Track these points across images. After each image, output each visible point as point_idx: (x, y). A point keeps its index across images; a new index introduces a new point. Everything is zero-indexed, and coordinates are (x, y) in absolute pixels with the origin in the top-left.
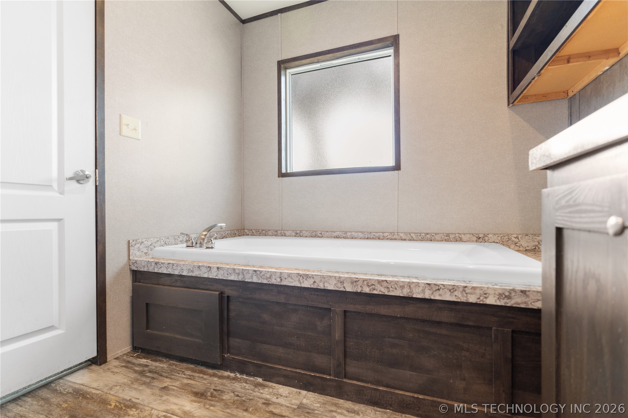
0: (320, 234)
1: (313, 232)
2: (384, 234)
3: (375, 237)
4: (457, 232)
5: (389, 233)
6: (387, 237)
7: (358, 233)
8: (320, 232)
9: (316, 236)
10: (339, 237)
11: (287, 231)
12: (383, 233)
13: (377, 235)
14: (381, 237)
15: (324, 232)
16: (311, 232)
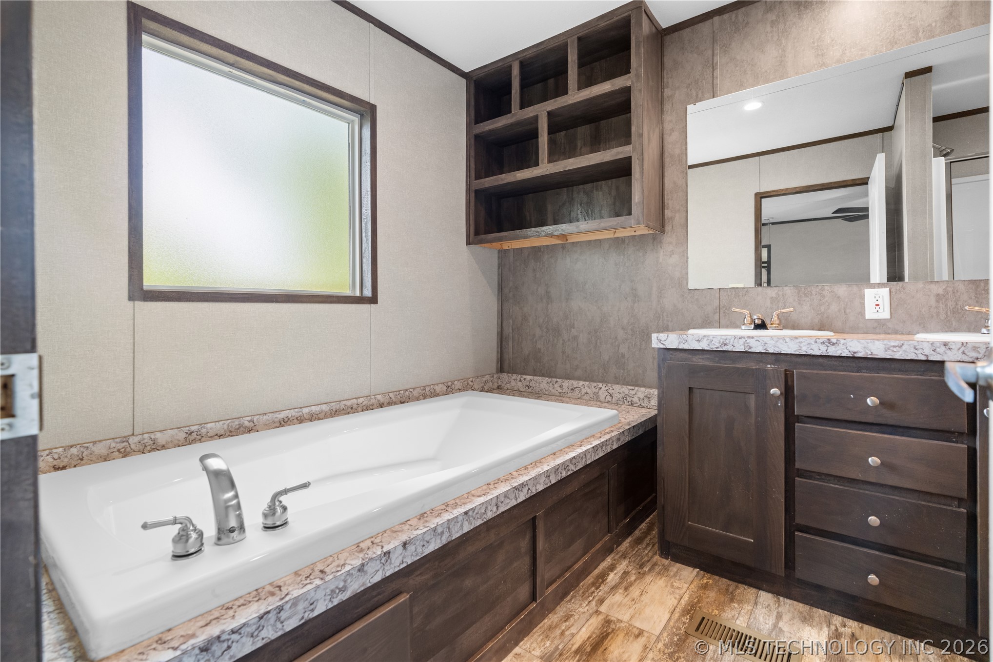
0: (249, 421)
1: (234, 422)
2: (359, 400)
3: (347, 407)
4: (431, 384)
5: (365, 398)
6: (362, 405)
7: (321, 405)
8: (249, 418)
9: (240, 427)
10: (289, 419)
11: (161, 431)
12: (356, 398)
13: (349, 403)
14: (354, 406)
15: (257, 417)
16: (229, 421)
